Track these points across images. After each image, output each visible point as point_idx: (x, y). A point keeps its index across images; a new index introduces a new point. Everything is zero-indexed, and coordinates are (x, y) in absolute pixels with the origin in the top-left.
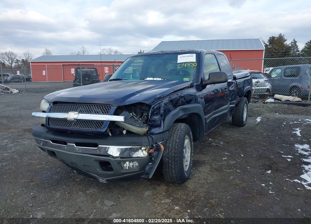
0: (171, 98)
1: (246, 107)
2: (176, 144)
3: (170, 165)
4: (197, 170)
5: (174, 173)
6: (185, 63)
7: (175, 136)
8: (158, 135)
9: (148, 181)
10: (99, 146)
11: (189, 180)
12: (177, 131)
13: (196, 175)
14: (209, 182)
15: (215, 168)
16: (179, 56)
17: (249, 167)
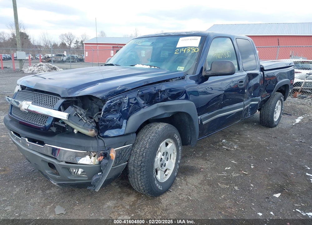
0: (144, 92)
1: (281, 104)
2: (145, 150)
3: (135, 174)
4: (185, 180)
5: (140, 185)
6: (184, 48)
7: (146, 139)
8: (116, 139)
9: (120, 187)
10: (46, 145)
11: (168, 193)
12: (151, 133)
13: (180, 187)
14: (191, 198)
15: (208, 180)
16: (181, 39)
17: (253, 184)
